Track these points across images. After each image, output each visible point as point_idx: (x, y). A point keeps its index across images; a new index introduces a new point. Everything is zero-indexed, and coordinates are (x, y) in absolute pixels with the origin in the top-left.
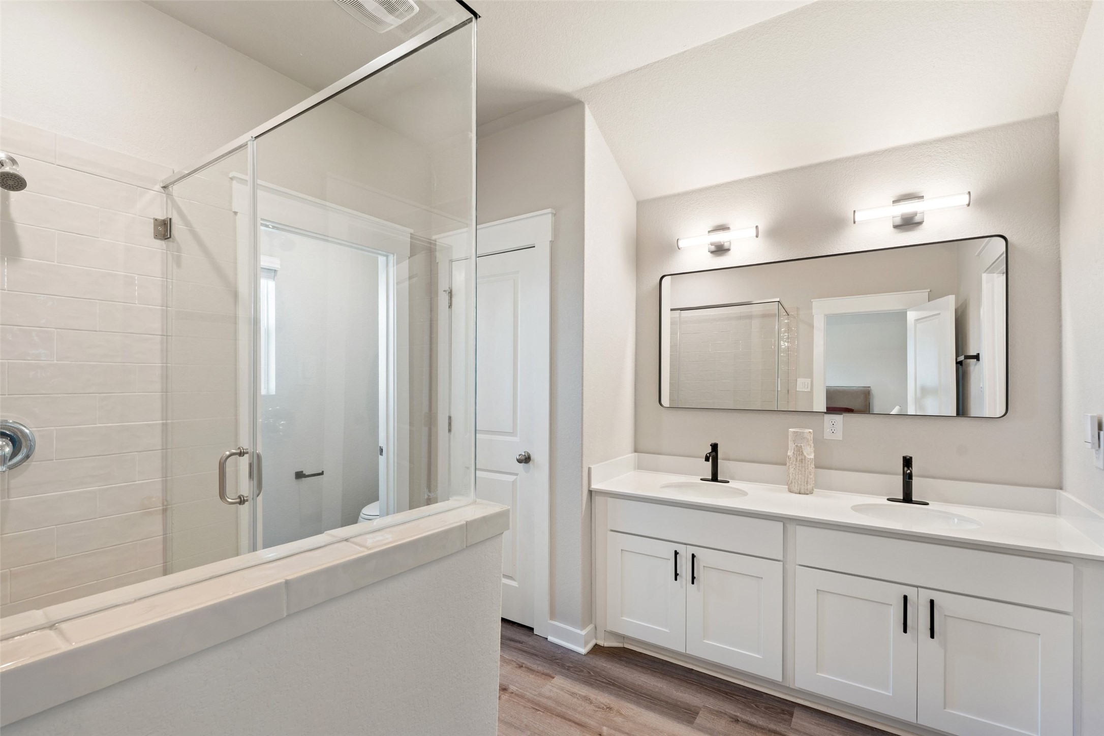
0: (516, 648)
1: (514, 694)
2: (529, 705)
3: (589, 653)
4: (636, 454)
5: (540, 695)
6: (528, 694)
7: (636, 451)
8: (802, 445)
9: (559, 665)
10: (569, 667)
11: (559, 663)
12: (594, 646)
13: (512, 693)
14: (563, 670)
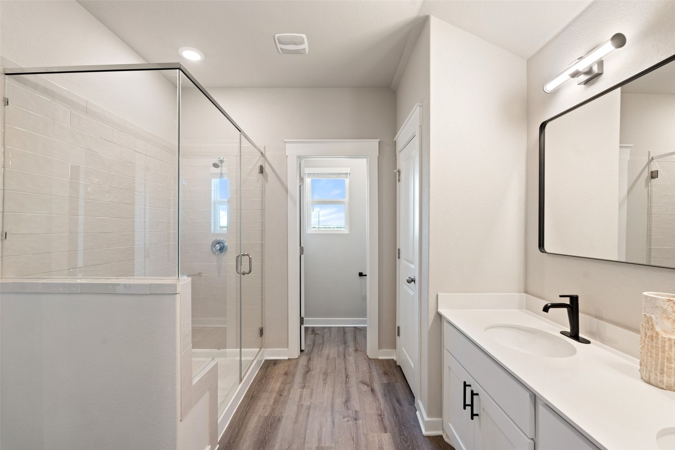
0: (393, 405)
1: (356, 425)
2: (354, 435)
3: (428, 437)
4: (525, 294)
5: (366, 435)
6: (361, 430)
7: (526, 292)
8: (652, 316)
9: (400, 429)
10: (404, 435)
11: (402, 428)
12: (438, 436)
13: (356, 424)
14: (397, 434)
